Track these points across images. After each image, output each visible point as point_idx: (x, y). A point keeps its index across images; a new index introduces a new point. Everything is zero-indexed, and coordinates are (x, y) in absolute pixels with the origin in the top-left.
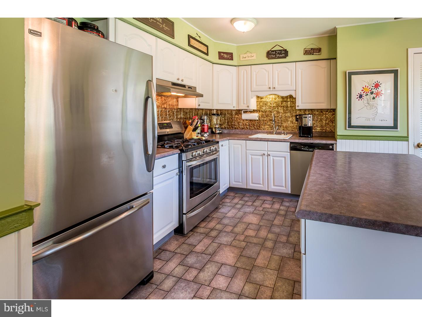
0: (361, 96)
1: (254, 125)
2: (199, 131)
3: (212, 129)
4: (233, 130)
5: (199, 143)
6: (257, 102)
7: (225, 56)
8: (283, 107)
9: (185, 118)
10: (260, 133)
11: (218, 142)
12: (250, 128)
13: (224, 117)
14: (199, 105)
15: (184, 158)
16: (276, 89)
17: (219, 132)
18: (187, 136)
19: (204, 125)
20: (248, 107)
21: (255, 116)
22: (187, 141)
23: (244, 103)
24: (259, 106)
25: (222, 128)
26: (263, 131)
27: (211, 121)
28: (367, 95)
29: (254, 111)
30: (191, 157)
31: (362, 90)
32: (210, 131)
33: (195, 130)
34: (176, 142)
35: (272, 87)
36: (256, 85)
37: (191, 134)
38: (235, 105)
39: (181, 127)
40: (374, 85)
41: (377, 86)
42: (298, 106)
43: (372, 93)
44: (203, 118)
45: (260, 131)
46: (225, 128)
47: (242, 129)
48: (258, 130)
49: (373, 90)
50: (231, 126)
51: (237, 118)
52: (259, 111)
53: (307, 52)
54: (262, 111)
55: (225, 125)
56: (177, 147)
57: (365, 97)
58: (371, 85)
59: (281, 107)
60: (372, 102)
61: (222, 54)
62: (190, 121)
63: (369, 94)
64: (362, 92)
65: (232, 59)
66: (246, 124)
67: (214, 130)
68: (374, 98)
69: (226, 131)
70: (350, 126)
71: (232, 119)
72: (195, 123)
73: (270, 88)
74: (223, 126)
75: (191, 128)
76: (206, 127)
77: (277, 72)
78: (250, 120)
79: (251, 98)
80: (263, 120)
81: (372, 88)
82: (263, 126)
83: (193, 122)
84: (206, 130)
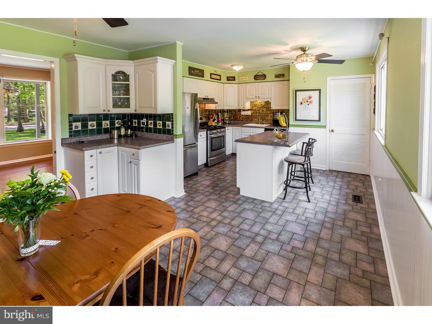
0: (302, 103)
1: (249, 118)
2: (216, 121)
3: (224, 121)
4: (237, 122)
5: (215, 128)
6: (251, 104)
7: (231, 78)
8: (266, 107)
9: (209, 115)
10: (252, 123)
11: (225, 128)
12: (246, 120)
13: (232, 113)
14: (216, 108)
15: (209, 133)
16: (260, 97)
17: (228, 122)
18: (210, 124)
19: (219, 118)
20: (244, 108)
21: (249, 113)
22: (209, 126)
23: (242, 106)
24: (252, 107)
25: (230, 120)
26: (254, 122)
27: (223, 116)
28: (305, 102)
29: (248, 110)
30: (212, 133)
31: (302, 100)
32: (223, 121)
33: (214, 121)
34: (205, 126)
35: (257, 96)
36: (249, 95)
37: (212, 123)
38: (236, 106)
39: (207, 120)
40: (308, 97)
41: (310, 98)
42: (272, 108)
43: (307, 102)
44: (218, 114)
45: (252, 122)
46: (232, 120)
47: (242, 120)
48: (251, 122)
49: (308, 100)
50: (235, 119)
51: (239, 114)
52: (252, 110)
53: (277, 76)
54: (253, 110)
55: (232, 118)
56: (205, 129)
57: (303, 104)
58: (307, 97)
59: (265, 107)
60: (307, 106)
61: (229, 78)
62: (212, 116)
63: (306, 102)
64: (302, 101)
65: (235, 80)
66: (244, 118)
67: (225, 121)
68: (308, 104)
69: (232, 122)
70: (296, 120)
71: (236, 114)
72: (214, 117)
73: (256, 97)
74: (231, 119)
75: (212, 120)
76: (220, 119)
77: (260, 87)
78: (247, 115)
79: (246, 102)
80: (254, 115)
81: (307, 99)
82: (254, 119)
83: (213, 116)
84: (220, 121)
